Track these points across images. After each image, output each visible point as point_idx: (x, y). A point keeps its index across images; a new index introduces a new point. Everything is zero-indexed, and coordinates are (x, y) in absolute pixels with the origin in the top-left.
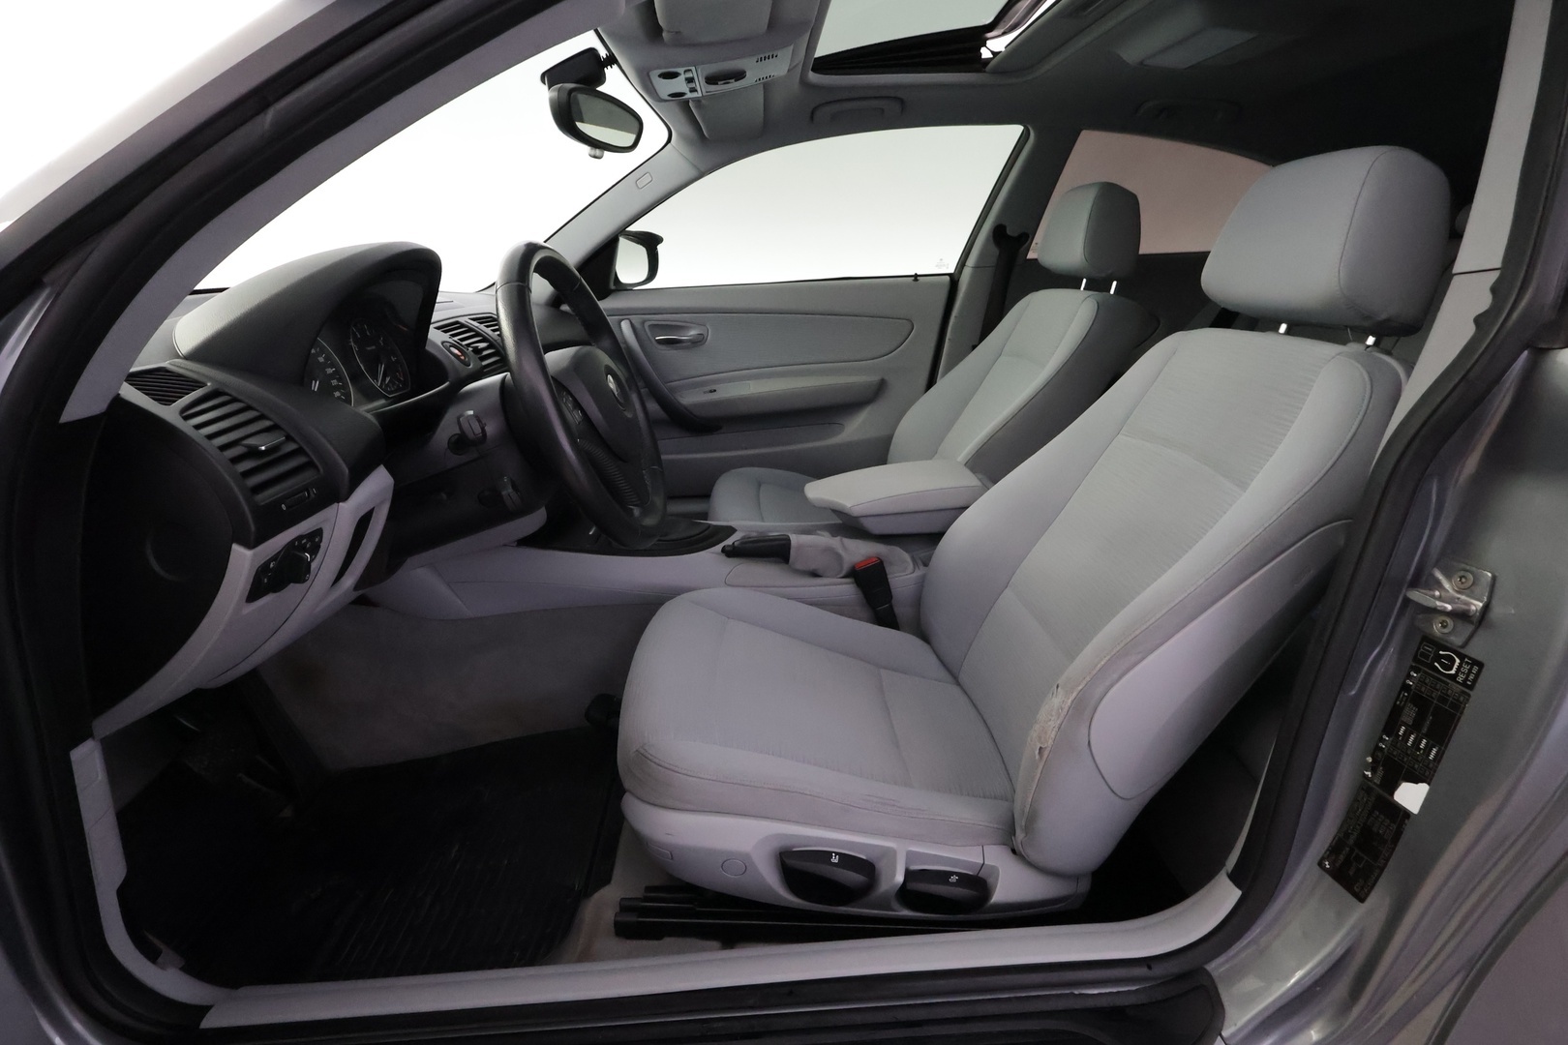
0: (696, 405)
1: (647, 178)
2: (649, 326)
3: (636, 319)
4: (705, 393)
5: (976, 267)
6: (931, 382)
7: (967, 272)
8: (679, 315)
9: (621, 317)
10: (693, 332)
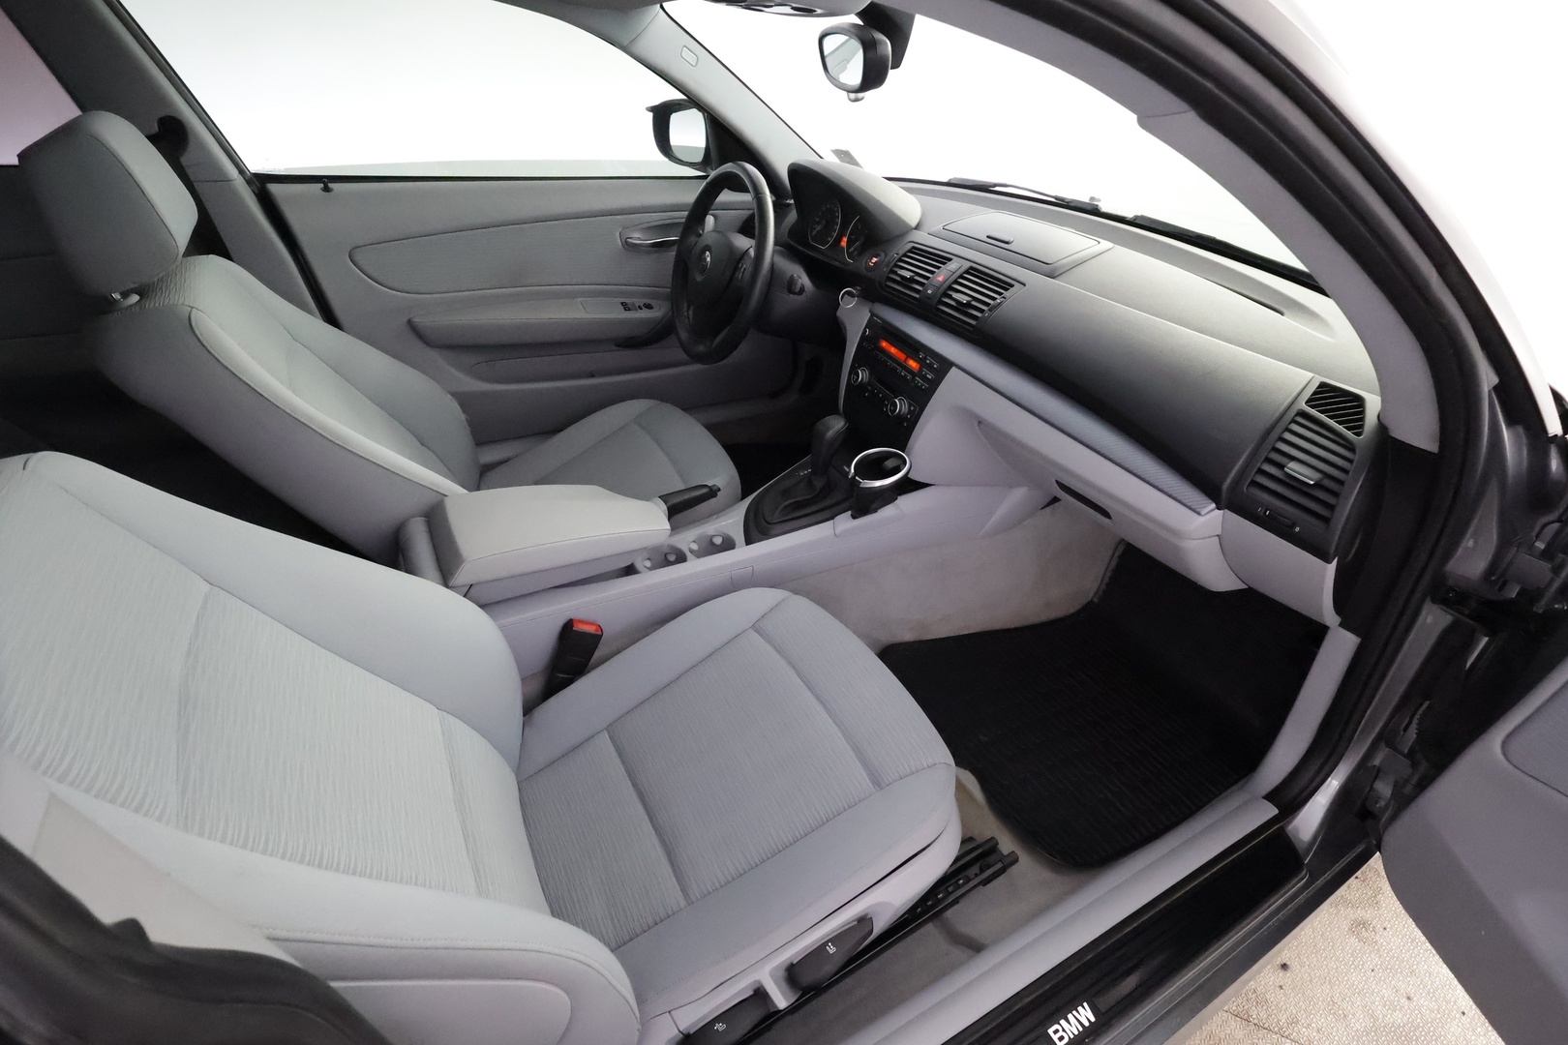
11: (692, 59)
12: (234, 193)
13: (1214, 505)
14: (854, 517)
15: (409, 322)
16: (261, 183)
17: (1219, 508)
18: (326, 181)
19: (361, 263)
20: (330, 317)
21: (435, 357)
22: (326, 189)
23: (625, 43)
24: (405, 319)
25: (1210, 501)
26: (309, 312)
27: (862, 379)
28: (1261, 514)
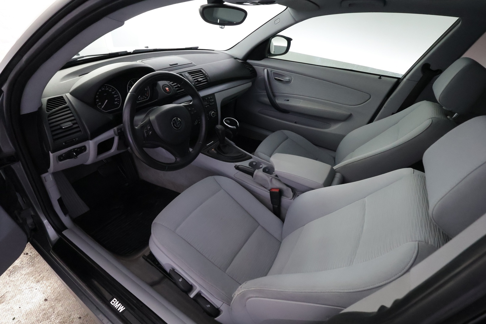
0: (281, 104)
1: (278, 21)
2: (273, 73)
3: (269, 70)
4: (285, 100)
5: (408, 80)
6: (371, 121)
7: (405, 80)
8: (283, 71)
9: (265, 68)
10: (287, 78)
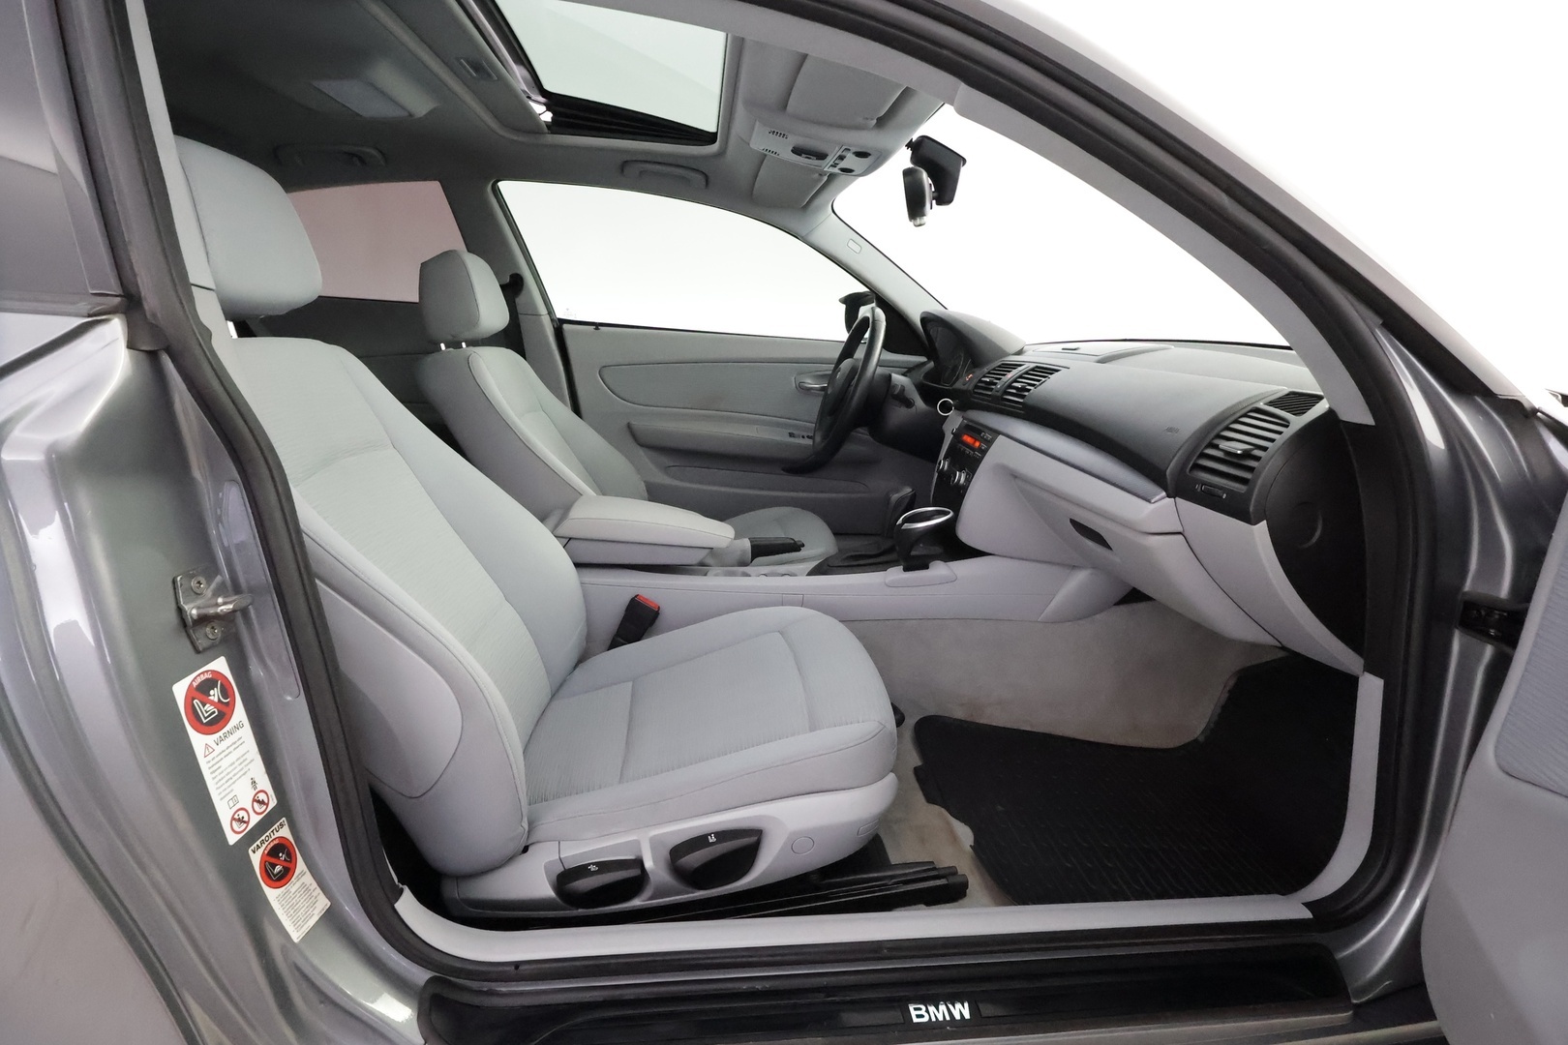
11: (856, 248)
12: (541, 325)
13: (1164, 494)
14: (906, 569)
15: (629, 426)
16: (559, 325)
17: (1169, 496)
18: (597, 325)
19: (605, 377)
20: (576, 409)
21: (641, 452)
22: (597, 329)
23: (803, 233)
24: (626, 422)
25: (1160, 490)
26: (564, 402)
27: (944, 466)
28: (1199, 490)
